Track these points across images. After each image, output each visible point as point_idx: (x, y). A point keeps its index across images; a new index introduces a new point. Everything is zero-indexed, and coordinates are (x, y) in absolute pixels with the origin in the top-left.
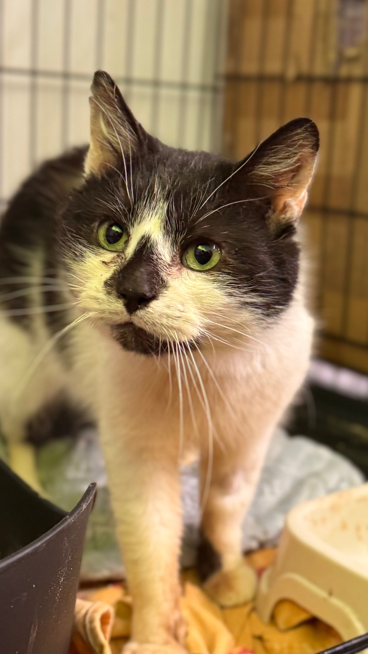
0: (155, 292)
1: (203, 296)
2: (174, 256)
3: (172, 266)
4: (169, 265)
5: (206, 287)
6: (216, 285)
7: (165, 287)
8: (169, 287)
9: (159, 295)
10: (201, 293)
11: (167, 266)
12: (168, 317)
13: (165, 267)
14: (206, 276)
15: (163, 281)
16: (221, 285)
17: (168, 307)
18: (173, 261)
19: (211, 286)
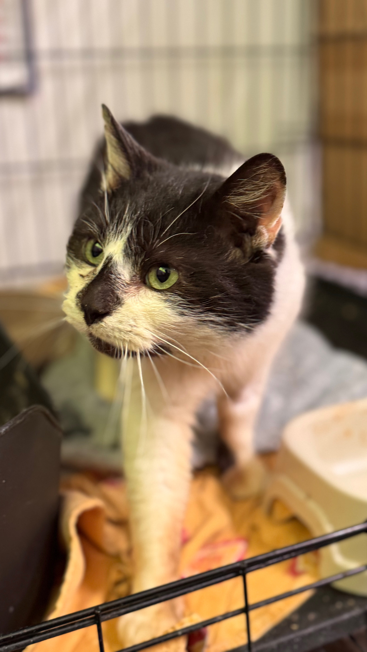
0: (109, 309)
1: (155, 313)
2: (134, 276)
3: (131, 285)
4: (127, 284)
5: (158, 306)
6: (167, 304)
7: (119, 304)
8: (123, 304)
9: (112, 311)
10: (154, 311)
11: (125, 284)
12: (120, 331)
13: (123, 286)
14: (161, 296)
15: (118, 298)
16: (172, 305)
17: (121, 322)
18: (131, 280)
19: (163, 305)
